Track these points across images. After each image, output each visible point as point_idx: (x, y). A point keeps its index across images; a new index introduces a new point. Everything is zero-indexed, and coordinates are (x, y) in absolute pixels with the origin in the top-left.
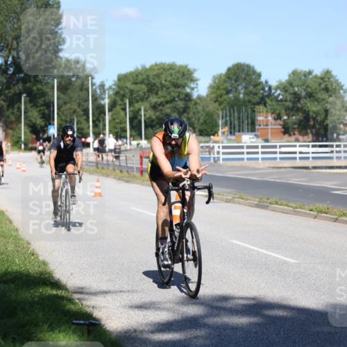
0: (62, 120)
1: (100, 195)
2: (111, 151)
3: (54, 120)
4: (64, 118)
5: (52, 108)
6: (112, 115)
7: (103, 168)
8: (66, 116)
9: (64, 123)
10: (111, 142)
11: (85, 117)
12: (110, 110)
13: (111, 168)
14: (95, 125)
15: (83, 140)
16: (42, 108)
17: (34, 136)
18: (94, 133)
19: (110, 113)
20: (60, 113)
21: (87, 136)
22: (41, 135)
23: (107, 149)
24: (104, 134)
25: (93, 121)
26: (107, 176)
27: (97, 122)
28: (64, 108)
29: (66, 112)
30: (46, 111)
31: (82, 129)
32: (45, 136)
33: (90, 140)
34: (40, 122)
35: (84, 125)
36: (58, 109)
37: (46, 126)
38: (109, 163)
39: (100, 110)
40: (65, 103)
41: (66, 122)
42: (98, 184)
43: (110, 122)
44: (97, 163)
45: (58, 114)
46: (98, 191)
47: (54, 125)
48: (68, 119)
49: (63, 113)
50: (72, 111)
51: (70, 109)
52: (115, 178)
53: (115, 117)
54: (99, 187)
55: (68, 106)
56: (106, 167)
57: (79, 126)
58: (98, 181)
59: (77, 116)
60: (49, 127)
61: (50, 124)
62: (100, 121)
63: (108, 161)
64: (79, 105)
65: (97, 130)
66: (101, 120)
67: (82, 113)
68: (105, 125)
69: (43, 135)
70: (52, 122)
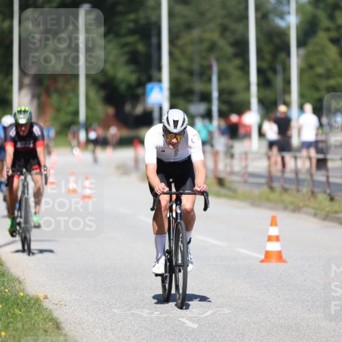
0: (180, 69)
1: (279, 257)
2: (307, 145)
3: (159, 69)
4: (184, 63)
5: (154, 40)
6: (307, 56)
7: (285, 190)
8: (191, 60)
9: (185, 76)
10: (306, 125)
11: (238, 62)
12: (300, 44)
13: (305, 190)
14: (265, 82)
15: (234, 118)
16: (130, 39)
17: (111, 111)
18: (261, 102)
19: (302, 51)
20: (176, 52)
21: (242, 108)
22: (128, 108)
23: (295, 142)
24: (288, 104)
25: (260, 71)
26: (296, 209)
27: (270, 75)
28: (185, 39)
29: (189, 49)
30: (141, 47)
31: (231, 92)
32: (139, 110)
33: (251, 118)
34: (125, 74)
35: (235, 82)
36: (172, 42)
37: (142, 84)
38: (301, 176)
39: (275, 44)
40: (189, 26)
41: (191, 73)
42: (274, 231)
43: (302, 72)
44: (270, 178)
45: (171, 54)
46: (274, 247)
47: (160, 81)
48: (196, 67)
49: (183, 52)
50: (205, 46)
51: (201, 41)
52: (315, 215)
53: (313, 60)
54: (277, 239)
55: (196, 33)
56: (293, 187)
57: (225, 84)
58: (274, 222)
59: (218, 60)
60: (149, 86)
61: (150, 79)
62: (275, 71)
63: (297, 172)
64: (224, 29)
65: (268, 94)
66: (279, 68)
67: (229, 50)
68: (288, 82)
69: (134, 106)
70: (154, 73)
